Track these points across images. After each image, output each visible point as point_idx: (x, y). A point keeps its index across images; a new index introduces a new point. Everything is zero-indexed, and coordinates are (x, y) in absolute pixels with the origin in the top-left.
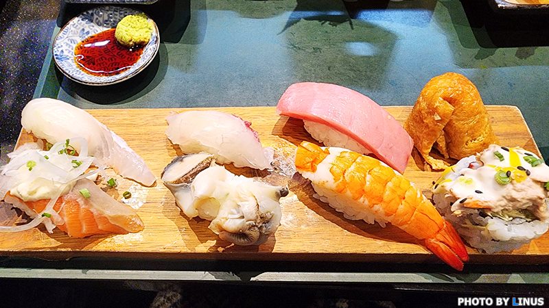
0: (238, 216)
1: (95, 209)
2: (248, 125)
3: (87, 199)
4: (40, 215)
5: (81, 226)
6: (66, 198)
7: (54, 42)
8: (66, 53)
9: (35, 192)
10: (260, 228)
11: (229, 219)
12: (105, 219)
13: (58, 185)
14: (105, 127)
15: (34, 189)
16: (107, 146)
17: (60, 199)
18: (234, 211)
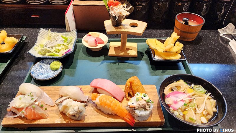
0: (73, 111)
1: (36, 111)
2: (81, 89)
3: (34, 108)
4: (20, 112)
5: (31, 116)
6: (28, 108)
7: (31, 69)
8: (34, 72)
9: (20, 106)
10: (79, 114)
11: (71, 112)
12: (38, 114)
13: (27, 104)
14: (42, 91)
15: (20, 105)
16: (42, 96)
17: (27, 108)
18: (72, 110)
